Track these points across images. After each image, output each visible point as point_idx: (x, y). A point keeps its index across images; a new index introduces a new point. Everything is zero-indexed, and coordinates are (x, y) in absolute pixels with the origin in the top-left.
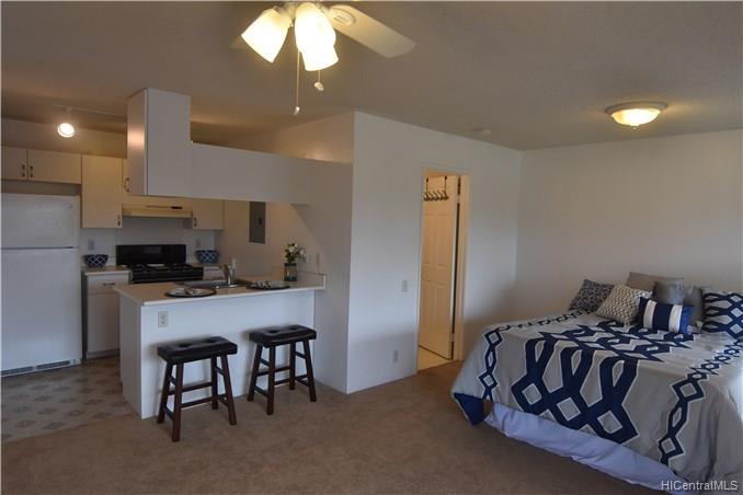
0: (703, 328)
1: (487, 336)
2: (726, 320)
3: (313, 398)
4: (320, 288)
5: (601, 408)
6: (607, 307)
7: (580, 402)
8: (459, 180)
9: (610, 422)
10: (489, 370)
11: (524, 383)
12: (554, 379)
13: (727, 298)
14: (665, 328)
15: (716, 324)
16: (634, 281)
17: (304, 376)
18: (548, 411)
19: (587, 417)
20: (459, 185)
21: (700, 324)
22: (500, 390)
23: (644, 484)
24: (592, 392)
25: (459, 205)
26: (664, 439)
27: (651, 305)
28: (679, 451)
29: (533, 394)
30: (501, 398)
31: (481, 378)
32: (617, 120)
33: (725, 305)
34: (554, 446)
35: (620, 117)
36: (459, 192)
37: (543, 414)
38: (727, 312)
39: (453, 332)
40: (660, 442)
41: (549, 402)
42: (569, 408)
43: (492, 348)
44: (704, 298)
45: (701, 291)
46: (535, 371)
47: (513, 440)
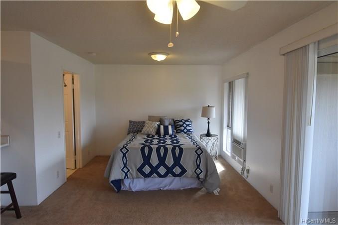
0: (177, 132)
1: (121, 150)
2: (182, 128)
3: (18, 216)
4: (6, 145)
5: (174, 166)
6: (145, 130)
7: (166, 167)
8: (73, 76)
9: (177, 170)
10: (125, 166)
11: (143, 166)
12: (155, 161)
13: (181, 121)
14: (168, 134)
15: (180, 130)
16: (151, 118)
17: (11, 205)
18: (154, 174)
19: (169, 171)
20: (73, 79)
21: (175, 131)
22: (131, 172)
23: (186, 188)
24: (170, 161)
25: (73, 90)
26: (196, 169)
27: (162, 127)
28: (202, 172)
29: (147, 169)
30: (132, 176)
31: (122, 170)
32: (153, 58)
33: (181, 123)
34: (152, 188)
35: (155, 57)
36: (73, 83)
37: (152, 176)
38: (182, 126)
39: (75, 155)
40: (195, 171)
41: (154, 170)
42: (162, 170)
43: (124, 155)
44: (175, 122)
45: (173, 120)
46: (147, 160)
47: (136, 192)
